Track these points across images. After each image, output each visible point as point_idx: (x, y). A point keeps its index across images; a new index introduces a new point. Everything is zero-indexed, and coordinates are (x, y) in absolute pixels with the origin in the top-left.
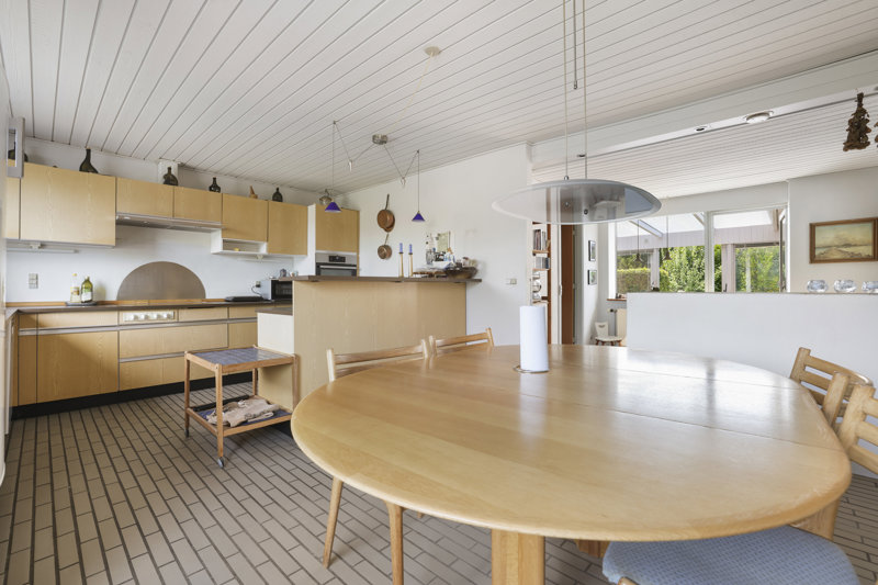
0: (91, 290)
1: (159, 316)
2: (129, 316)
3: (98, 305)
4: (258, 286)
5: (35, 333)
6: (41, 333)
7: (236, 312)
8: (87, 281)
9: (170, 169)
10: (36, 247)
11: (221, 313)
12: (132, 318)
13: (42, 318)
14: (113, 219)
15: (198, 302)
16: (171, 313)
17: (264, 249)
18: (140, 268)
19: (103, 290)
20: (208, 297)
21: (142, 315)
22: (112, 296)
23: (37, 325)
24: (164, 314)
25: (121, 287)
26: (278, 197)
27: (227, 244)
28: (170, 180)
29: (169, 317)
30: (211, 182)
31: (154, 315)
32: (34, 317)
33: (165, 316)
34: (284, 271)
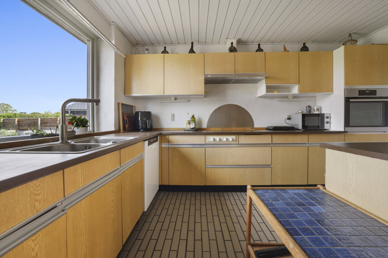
0: (195, 122)
1: (227, 140)
2: (210, 139)
3: (198, 130)
4: (289, 119)
5: (167, 146)
6: (170, 146)
7: (277, 139)
8: (193, 117)
9: (232, 43)
10: (173, 99)
11: (267, 139)
12: (212, 140)
13: (172, 138)
14: (202, 79)
15: (249, 130)
16: (234, 137)
17: (295, 90)
18: (218, 108)
19: (200, 122)
20: (256, 126)
21: (217, 138)
22: (205, 126)
23: (168, 141)
24: (230, 138)
25: (209, 119)
26: (305, 48)
27: (269, 88)
28: (232, 50)
29: (233, 140)
30: (257, 48)
31: (224, 138)
32: (167, 137)
33: (231, 140)
34: (310, 107)
